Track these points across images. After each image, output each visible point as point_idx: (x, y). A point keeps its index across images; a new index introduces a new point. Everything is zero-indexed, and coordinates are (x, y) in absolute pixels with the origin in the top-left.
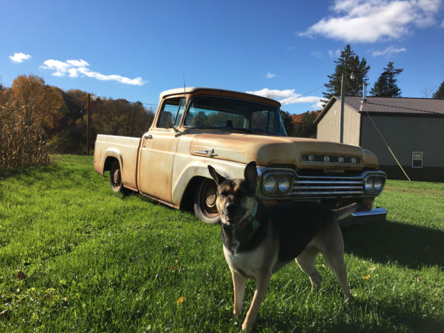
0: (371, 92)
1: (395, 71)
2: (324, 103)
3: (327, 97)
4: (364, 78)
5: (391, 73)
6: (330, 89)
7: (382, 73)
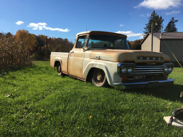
0: (164, 30)
1: (175, 21)
5: (173, 22)
6: (147, 30)
7: (169, 22)
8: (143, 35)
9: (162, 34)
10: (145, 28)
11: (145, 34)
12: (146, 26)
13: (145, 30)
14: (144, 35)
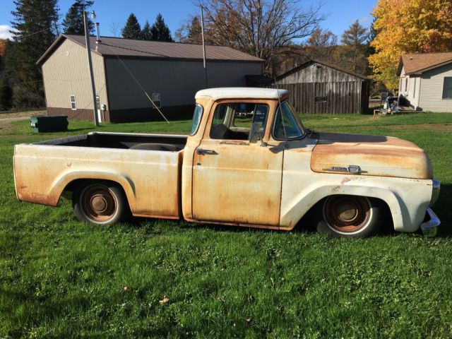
0: (63, 24)
1: (85, 3)
2: (14, 35)
3: (16, 28)
4: (55, 8)
5: (83, 5)
6: (19, 17)
7: (74, 3)
8: (10, 32)
9: (99, 41)
10: (14, 13)
11: (16, 31)
12: (15, 6)
13: (15, 17)
14: (15, 33)
